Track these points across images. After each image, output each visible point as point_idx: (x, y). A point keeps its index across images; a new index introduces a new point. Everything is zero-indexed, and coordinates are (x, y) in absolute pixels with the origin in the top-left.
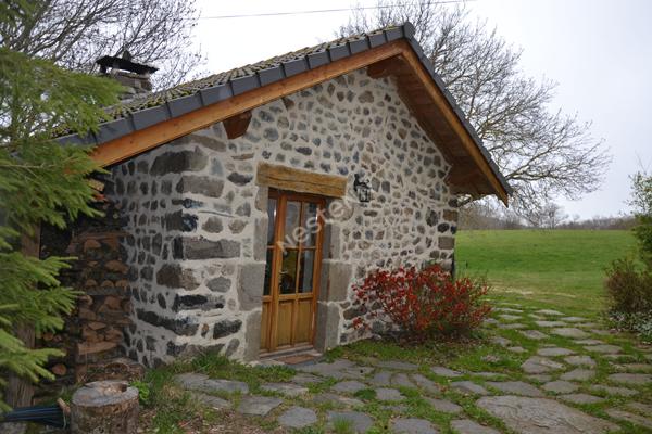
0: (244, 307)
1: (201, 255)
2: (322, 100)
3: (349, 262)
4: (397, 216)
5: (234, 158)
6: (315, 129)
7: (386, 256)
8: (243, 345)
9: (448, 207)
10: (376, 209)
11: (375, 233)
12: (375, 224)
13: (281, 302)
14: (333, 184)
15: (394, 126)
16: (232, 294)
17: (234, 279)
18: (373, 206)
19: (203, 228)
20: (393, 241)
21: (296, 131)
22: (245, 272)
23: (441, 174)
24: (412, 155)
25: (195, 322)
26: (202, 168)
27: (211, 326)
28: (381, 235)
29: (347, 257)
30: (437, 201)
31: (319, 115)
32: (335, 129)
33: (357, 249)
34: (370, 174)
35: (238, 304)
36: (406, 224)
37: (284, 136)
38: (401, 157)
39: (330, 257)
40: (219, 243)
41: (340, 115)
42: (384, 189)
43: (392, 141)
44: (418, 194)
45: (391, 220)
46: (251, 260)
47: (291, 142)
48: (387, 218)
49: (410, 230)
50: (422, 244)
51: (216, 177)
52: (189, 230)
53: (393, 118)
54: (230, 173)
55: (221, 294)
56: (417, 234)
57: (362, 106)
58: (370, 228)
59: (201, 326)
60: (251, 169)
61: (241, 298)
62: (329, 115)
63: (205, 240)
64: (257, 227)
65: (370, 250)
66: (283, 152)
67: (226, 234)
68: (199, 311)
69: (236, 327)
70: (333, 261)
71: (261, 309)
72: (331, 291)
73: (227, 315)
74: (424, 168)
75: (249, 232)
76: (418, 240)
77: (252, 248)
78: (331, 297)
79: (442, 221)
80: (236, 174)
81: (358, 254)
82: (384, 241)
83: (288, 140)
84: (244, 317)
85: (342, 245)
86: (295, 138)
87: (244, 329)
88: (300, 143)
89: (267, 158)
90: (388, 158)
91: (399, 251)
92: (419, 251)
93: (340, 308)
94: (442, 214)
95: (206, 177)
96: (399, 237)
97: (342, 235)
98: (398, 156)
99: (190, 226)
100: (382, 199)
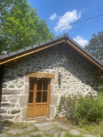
0: (21, 106)
1: (8, 94)
2: (45, 56)
3: (57, 95)
4: (74, 83)
5: (18, 71)
6: (43, 62)
7: (71, 93)
8: (21, 116)
9: (94, 80)
10: (66, 81)
11: (66, 87)
12: (66, 85)
13: (36, 105)
14: (50, 75)
15: (71, 60)
16: (18, 103)
17: (18, 99)
18: (65, 80)
19: (9, 87)
20: (73, 89)
21: (37, 63)
22: (21, 98)
23: (90, 71)
24: (78, 66)
25: (6, 110)
26: (8, 73)
27: (11, 111)
28: (69, 87)
29: (57, 93)
30: (89, 78)
31: (44, 59)
32: (50, 62)
33: (60, 91)
34: (63, 72)
35: (19, 105)
36: (78, 84)
37: (33, 65)
38: (75, 67)
39: (51, 93)
40: (13, 90)
41: (52, 59)
42: (69, 76)
43: (71, 63)
44: (81, 76)
45: (72, 84)
46: (24, 94)
47: (36, 66)
48: (70, 83)
49: (80, 86)
50: (85, 90)
51: (13, 75)
52: (4, 88)
53: (71, 58)
54: (17, 74)
55: (14, 103)
56: (82, 87)
57: (59, 56)
58: (64, 85)
59: (8, 111)
60: (23, 73)
61: (20, 104)
62: (48, 59)
63: (9, 90)
64: (25, 86)
65: (65, 91)
66: (33, 68)
67: (16, 88)
68: (7, 107)
69: (19, 112)
70: (51, 94)
71: (27, 107)
72: (51, 102)
73: (16, 108)
74: (83, 70)
75: (23, 88)
76: (83, 89)
77: (24, 92)
78: (51, 104)
79: (92, 83)
80: (19, 74)
81: (61, 93)
82: (70, 89)
83: (34, 65)
84: (21, 109)
85: (54, 90)
86: (37, 65)
87: (21, 112)
88: (39, 66)
89: (28, 70)
90: (70, 68)
91: (76, 92)
92: (84, 92)
93: (55, 107)
94: (92, 81)
95: (10, 75)
96: (76, 88)
97: (54, 88)
98: (74, 67)
99: (4, 87)
100: (68, 78)
